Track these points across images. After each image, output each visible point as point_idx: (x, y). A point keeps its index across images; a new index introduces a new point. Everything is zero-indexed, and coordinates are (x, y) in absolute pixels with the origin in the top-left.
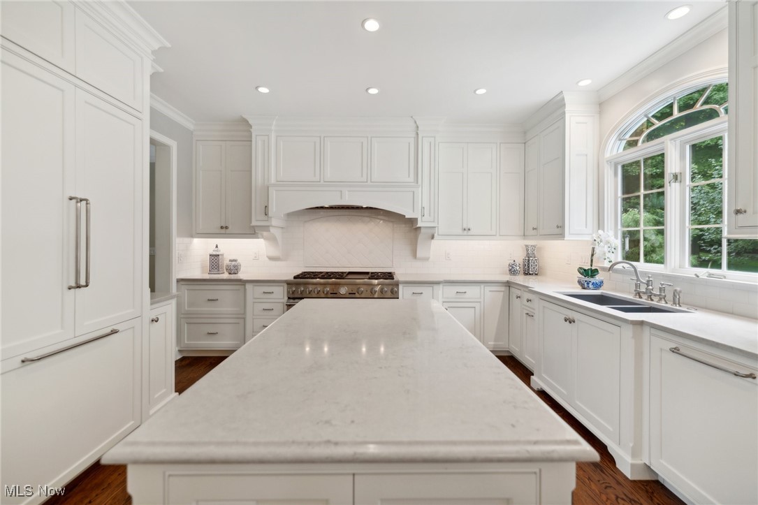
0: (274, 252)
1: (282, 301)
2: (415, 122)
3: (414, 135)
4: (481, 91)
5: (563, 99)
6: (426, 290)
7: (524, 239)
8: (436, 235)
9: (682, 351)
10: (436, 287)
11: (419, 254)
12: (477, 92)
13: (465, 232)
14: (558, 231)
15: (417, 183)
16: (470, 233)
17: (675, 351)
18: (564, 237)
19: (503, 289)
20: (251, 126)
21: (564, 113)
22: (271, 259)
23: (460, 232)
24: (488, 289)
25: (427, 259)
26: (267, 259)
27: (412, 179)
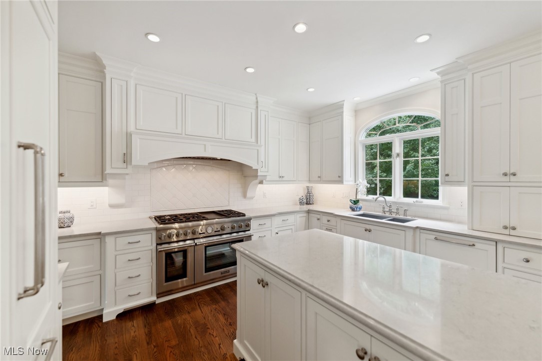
0: (119, 199)
1: (151, 248)
2: (257, 98)
3: (254, 107)
4: (311, 90)
5: (343, 105)
6: (267, 221)
7: (310, 183)
8: (264, 181)
9: (438, 238)
10: (273, 218)
11: (249, 195)
12: (309, 90)
13: (281, 179)
14: (338, 179)
15: (257, 143)
16: (284, 179)
17: (436, 239)
18: (343, 182)
19: (305, 215)
20: (104, 67)
21: (342, 112)
22: (111, 206)
23: (278, 179)
24: (299, 215)
25: (252, 198)
26: (108, 206)
27: (253, 140)
